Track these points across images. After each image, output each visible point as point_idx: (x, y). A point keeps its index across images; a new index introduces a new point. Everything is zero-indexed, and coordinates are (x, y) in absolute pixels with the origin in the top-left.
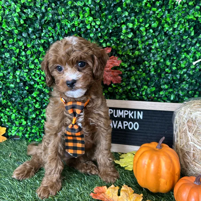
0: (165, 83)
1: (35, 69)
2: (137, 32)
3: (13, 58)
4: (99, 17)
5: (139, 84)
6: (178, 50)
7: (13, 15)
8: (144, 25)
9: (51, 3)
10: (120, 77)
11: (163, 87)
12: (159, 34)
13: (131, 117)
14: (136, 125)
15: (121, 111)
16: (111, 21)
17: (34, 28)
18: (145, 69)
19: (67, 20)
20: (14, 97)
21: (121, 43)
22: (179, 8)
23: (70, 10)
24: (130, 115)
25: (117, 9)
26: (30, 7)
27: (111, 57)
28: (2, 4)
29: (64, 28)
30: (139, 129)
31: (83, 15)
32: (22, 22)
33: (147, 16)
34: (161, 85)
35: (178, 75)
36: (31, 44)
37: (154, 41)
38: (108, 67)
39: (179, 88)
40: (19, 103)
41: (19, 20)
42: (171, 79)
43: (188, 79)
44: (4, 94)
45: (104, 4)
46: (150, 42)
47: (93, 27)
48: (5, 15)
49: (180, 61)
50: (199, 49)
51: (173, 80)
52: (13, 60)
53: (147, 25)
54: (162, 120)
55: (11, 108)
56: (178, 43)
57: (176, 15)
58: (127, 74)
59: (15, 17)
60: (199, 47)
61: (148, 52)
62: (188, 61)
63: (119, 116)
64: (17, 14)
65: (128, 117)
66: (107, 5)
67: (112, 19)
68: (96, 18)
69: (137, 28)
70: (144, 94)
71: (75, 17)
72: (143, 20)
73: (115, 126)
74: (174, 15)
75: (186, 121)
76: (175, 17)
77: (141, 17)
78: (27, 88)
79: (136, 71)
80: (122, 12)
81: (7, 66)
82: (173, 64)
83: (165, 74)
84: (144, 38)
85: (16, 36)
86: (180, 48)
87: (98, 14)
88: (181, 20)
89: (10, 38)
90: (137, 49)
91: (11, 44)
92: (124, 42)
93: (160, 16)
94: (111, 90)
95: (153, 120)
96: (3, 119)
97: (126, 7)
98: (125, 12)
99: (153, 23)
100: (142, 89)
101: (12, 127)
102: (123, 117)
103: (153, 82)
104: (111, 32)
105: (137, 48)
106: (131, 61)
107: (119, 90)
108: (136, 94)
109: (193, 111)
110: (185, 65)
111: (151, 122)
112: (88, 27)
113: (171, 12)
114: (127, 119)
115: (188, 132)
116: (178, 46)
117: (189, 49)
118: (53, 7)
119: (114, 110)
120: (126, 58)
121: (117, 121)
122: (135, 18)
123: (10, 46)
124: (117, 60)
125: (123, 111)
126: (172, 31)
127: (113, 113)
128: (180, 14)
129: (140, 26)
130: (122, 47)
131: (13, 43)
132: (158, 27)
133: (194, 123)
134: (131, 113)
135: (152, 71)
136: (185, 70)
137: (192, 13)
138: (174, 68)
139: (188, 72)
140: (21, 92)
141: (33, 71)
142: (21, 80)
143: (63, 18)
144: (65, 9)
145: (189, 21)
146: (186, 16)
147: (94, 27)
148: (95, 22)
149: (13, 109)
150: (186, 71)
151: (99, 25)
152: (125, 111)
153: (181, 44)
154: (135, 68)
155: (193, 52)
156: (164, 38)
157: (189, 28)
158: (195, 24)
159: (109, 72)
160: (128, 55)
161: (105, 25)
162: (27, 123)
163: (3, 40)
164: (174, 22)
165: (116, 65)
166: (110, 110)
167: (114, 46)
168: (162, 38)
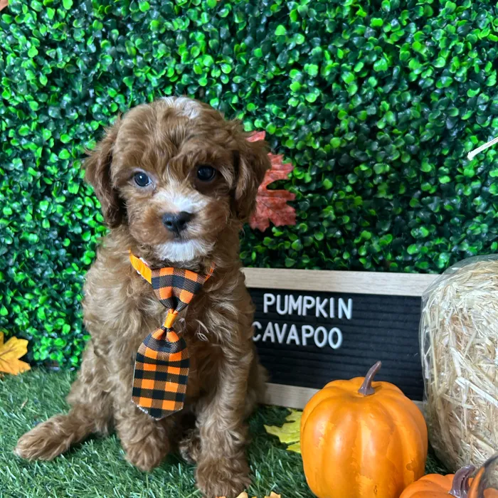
0: (422, 223)
1: (82, 195)
2: (334, 86)
3: (31, 170)
4: (229, 55)
5: (349, 228)
6: (454, 129)
7: (22, 65)
8: (349, 67)
9: (111, 30)
10: (291, 209)
11: (417, 234)
12: (395, 88)
13: (321, 314)
14: (335, 334)
15: (296, 299)
16: (261, 62)
17: (74, 95)
18: (362, 185)
19: (149, 68)
20: (41, 266)
21: (291, 118)
22: (449, 12)
23: (155, 42)
24: (320, 308)
25: (274, 29)
26: (62, 43)
29: (144, 89)
30: (342, 347)
31: (187, 52)
32: (44, 81)
33: (355, 41)
34: (410, 229)
35: (456, 198)
36: (71, 134)
37: (382, 110)
39: (463, 235)
40: (53, 281)
41: (38, 76)
42: (437, 210)
43: (486, 208)
44: (17, 259)
45: (242, 21)
46: (372, 110)
47: (214, 81)
48: (7, 67)
49: (460, 161)
51: (443, 211)
52: (30, 174)
53: (359, 67)
55: (36, 292)
56: (452, 111)
57: (440, 33)
58: (311, 199)
61: (366, 138)
62: (482, 158)
63: (290, 313)
64: (30, 62)
65: (315, 314)
66: (248, 23)
67: (262, 56)
68: (220, 59)
69: (333, 77)
70: (363, 253)
71: (168, 59)
72: (346, 55)
73: (280, 339)
74: (435, 33)
75: (448, 318)
76: (438, 38)
77: (340, 45)
78: (67, 243)
79: (336, 191)
80: (288, 35)
81: (18, 191)
82: (442, 168)
83: (420, 198)
84: (353, 100)
85: (36, 117)
86: (458, 122)
87: (226, 47)
88: (455, 46)
89: (25, 122)
90: (335, 133)
91: (25, 137)
92: (299, 116)
93: (395, 41)
94: (271, 243)
95: (380, 322)
96: (21, 320)
97: (298, 23)
98: (296, 35)
99: (374, 58)
100: (356, 241)
101: (40, 340)
102: (299, 313)
103: (387, 220)
104: (265, 92)
105: (337, 129)
106: (319, 164)
107: (292, 242)
108: (340, 255)
109: (464, 291)
110: (475, 169)
111: (375, 327)
112: (203, 82)
113: (426, 26)
114: (312, 318)
116: (453, 119)
117: (484, 126)
118: (114, 37)
119: (279, 297)
120: (305, 159)
121: (285, 326)
122: (325, 49)
123: (24, 141)
124: (281, 163)
125: (300, 297)
126: (431, 77)
127: (275, 304)
128: (452, 28)
129: (340, 70)
130: (293, 128)
131: (30, 133)
132: (391, 69)
134: (321, 303)
135: (381, 191)
136: (477, 184)
137: (485, 22)
138: (445, 180)
139: (485, 189)
140: (54, 253)
141: (79, 201)
142: (52, 223)
143: (139, 63)
144: (143, 41)
145: (479, 45)
146: (469, 31)
147: (219, 80)
148: (219, 67)
149: (38, 296)
150: (479, 186)
151: (231, 75)
152: (306, 298)
153: (461, 112)
154: (335, 184)
155: (497, 131)
156: (409, 98)
157: (482, 67)
158: (497, 53)
159: (263, 196)
160: (311, 150)
161: (246, 73)
162: (73, 330)
163: (8, 129)
164: (436, 50)
165: (280, 178)
166: (266, 296)
167: (271, 128)
168: (405, 100)
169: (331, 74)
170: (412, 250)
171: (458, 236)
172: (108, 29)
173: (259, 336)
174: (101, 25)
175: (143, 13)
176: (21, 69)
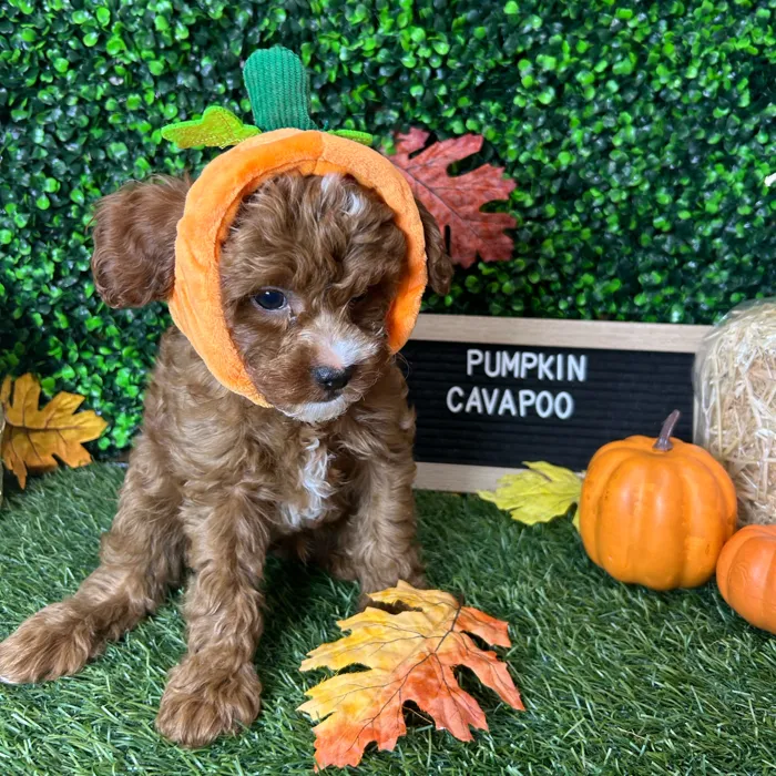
0: (654, 267)
2: (567, 87)
3: (141, 161)
4: (442, 31)
5: (568, 270)
6: (696, 154)
7: (149, 7)
8: (590, 65)
10: (507, 240)
11: (647, 280)
12: (637, 98)
13: (546, 377)
14: (564, 400)
15: (511, 356)
16: (483, 43)
17: (219, 58)
18: (589, 216)
19: (337, 36)
21: (515, 122)
22: (705, 13)
23: (350, 1)
24: (544, 369)
25: (503, 4)
27: (481, 168)
29: (322, 62)
30: (573, 416)
31: (392, 20)
32: (181, 33)
33: (601, 33)
34: (638, 273)
35: (695, 238)
37: (620, 122)
38: (471, 203)
39: (698, 285)
40: (149, 330)
41: (172, 27)
42: (673, 252)
43: (727, 253)
46: (609, 122)
47: (422, 62)
48: (121, 7)
49: (701, 194)
50: (763, 151)
51: (678, 255)
52: (139, 167)
53: (601, 67)
54: (652, 383)
55: (116, 345)
56: (698, 132)
57: (694, 36)
58: (530, 228)
59: (157, 14)
60: (764, 145)
61: (599, 156)
62: (727, 192)
63: (504, 374)
64: (165, 5)
65: (537, 376)
67: (485, 38)
68: (434, 34)
69: (567, 75)
70: (582, 302)
71: (365, 26)
72: (588, 49)
73: (490, 408)
74: (689, 36)
75: (747, 364)
76: (690, 43)
77: (583, 36)
79: (559, 222)
80: (521, 15)
82: (681, 201)
83: (653, 236)
84: (588, 108)
85: (153, 85)
86: (702, 147)
87: (439, 20)
88: (709, 54)
89: (132, 90)
90: (564, 146)
91: (132, 112)
92: (525, 119)
93: (642, 39)
94: (476, 284)
95: (621, 384)
96: (87, 389)
98: (530, 17)
99: (618, 58)
100: (577, 286)
102: (516, 375)
103: (614, 262)
104: (482, 84)
105: (565, 143)
106: (544, 184)
107: (502, 285)
108: (556, 304)
109: (769, 331)
110: (719, 203)
111: (614, 390)
112: (408, 61)
113: (678, 26)
114: (533, 381)
115: (751, 398)
116: (697, 143)
117: (731, 153)
119: (487, 354)
120: (528, 176)
121: (496, 392)
122: (564, 38)
123: (131, 118)
124: (500, 179)
125: (517, 355)
126: (677, 89)
127: (483, 364)
128: (707, 33)
129: (577, 67)
130: (519, 135)
131: (141, 107)
132: (634, 74)
133: (771, 369)
134: (546, 360)
135: (612, 224)
136: (717, 223)
137: (743, 30)
138: (684, 215)
139: (728, 229)
143: (324, 26)
145: (734, 57)
146: (724, 39)
148: (428, 44)
150: (720, 226)
151: (445, 58)
152: (526, 355)
153: (709, 135)
154: (557, 211)
155: (744, 161)
156: (652, 111)
157: (734, 83)
158: (752, 69)
159: (473, 220)
160: (538, 165)
161: (464, 57)
163: (104, 98)
164: (687, 58)
165: (497, 198)
166: (471, 352)
167: (490, 133)
168: (648, 113)
169: (567, 71)
170: (639, 300)
171: (690, 285)
173: (460, 406)
176: (147, 11)
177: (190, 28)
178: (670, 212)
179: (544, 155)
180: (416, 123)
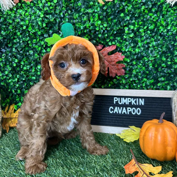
0: (162, 76)
2: (137, 33)
3: (36, 55)
4: (106, 21)
5: (140, 77)
6: (172, 48)
7: (37, 20)
8: (142, 27)
9: (68, 11)
10: (123, 70)
11: (161, 80)
12: (155, 35)
13: (134, 104)
14: (139, 110)
15: (125, 99)
16: (116, 24)
17: (54, 30)
18: (144, 64)
19: (80, 24)
21: (124, 42)
22: (172, 13)
23: (83, 15)
24: (133, 102)
25: (120, 14)
26: (51, 14)
27: (116, 53)
28: (29, 11)
29: (77, 30)
30: (141, 114)
31: (93, 19)
32: (44, 25)
33: (145, 20)
35: (172, 69)
37: (151, 41)
38: (114, 62)
39: (174, 80)
41: (42, 24)
42: (167, 72)
44: (26, 86)
45: (110, 11)
46: (148, 41)
47: (101, 29)
48: (31, 20)
49: (173, 57)
52: (35, 56)
53: (145, 27)
54: (161, 105)
56: (172, 42)
57: (169, 19)
58: (129, 67)
59: (39, 21)
61: (146, 49)
63: (123, 103)
64: (41, 19)
66: (112, 12)
67: (116, 22)
68: (103, 22)
70: (144, 85)
71: (87, 21)
72: (142, 23)
73: (120, 113)
74: (168, 19)
76: (168, 21)
77: (140, 21)
79: (137, 66)
80: (125, 16)
81: (30, 61)
82: (168, 60)
83: (161, 68)
84: (143, 38)
85: (39, 37)
86: (173, 46)
87: (105, 19)
88: (173, 23)
89: (34, 39)
91: (34, 43)
92: (127, 41)
93: (156, 20)
94: (116, 81)
95: (153, 106)
97: (128, 13)
98: (127, 16)
99: (150, 25)
100: (142, 81)
102: (126, 104)
103: (152, 75)
104: (116, 33)
105: (138, 46)
106: (132, 56)
107: (122, 81)
108: (137, 86)
112: (97, 29)
113: (165, 17)
114: (130, 105)
116: (172, 45)
118: (69, 13)
119: (119, 98)
120: (128, 55)
121: (121, 108)
122: (136, 21)
123: (34, 45)
124: (121, 56)
126: (166, 32)
127: (118, 101)
128: (172, 18)
129: (139, 28)
130: (125, 45)
131: (36, 42)
132: (154, 29)
134: (134, 100)
135: (150, 66)
138: (169, 63)
143: (77, 22)
144: (79, 15)
148: (102, 25)
151: (106, 27)
152: (129, 99)
153: (174, 43)
154: (136, 63)
156: (159, 38)
159: (114, 66)
160: (130, 52)
161: (111, 27)
163: (28, 41)
164: (167, 25)
165: (120, 60)
166: (115, 98)
167: (118, 45)
168: (158, 38)
169: (137, 29)
170: (159, 85)
171: (172, 81)
172: (67, 10)
173: (112, 111)
174: (65, 9)
175: (79, 6)
176: (37, 21)
177: (46, 24)
178: (166, 62)
179: (132, 49)
180: (100, 43)
